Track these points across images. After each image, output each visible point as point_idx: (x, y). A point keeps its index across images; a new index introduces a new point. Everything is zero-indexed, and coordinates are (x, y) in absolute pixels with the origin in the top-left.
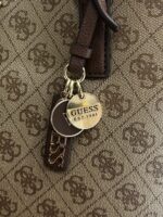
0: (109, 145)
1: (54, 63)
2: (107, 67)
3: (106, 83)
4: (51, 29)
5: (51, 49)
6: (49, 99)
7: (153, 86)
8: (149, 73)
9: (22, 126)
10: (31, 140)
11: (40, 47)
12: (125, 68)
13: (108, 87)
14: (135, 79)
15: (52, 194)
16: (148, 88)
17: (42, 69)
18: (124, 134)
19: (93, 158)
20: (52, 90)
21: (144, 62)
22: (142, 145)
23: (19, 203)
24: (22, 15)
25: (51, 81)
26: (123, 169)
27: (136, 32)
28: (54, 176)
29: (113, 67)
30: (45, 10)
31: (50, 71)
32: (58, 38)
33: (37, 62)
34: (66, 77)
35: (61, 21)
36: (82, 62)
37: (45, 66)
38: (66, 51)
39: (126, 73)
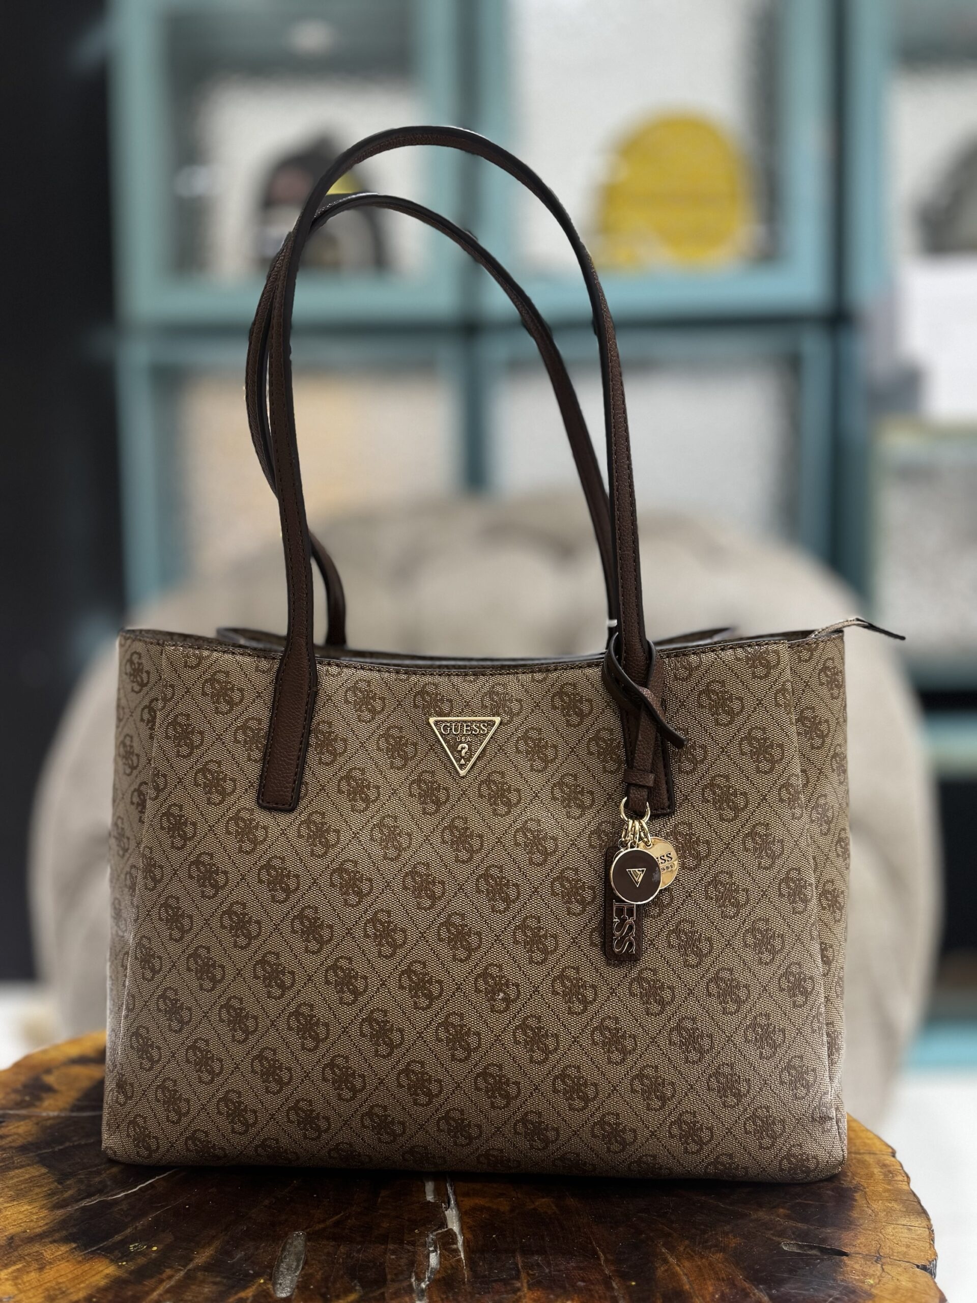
0: (689, 911)
1: (593, 801)
2: (671, 797)
3: (673, 821)
4: (583, 752)
5: (585, 781)
6: (595, 856)
7: (736, 817)
8: (728, 801)
9: (556, 903)
10: (573, 924)
11: (569, 780)
12: (696, 797)
13: (676, 826)
14: (710, 811)
15: (612, 1007)
16: (729, 821)
17: (576, 812)
18: (706, 891)
19: (668, 936)
20: (595, 841)
21: (719, 786)
22: (732, 905)
23: (562, 1033)
24: (533, 734)
25: (593, 827)
26: (711, 946)
27: (703, 747)
28: (614, 974)
29: (679, 797)
30: (568, 724)
31: (589, 814)
32: (595, 763)
33: (567, 802)
34: (623, 816)
35: (596, 738)
36: (645, 793)
37: (579, 806)
38: (611, 782)
39: (698, 804)
